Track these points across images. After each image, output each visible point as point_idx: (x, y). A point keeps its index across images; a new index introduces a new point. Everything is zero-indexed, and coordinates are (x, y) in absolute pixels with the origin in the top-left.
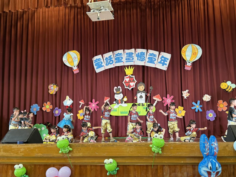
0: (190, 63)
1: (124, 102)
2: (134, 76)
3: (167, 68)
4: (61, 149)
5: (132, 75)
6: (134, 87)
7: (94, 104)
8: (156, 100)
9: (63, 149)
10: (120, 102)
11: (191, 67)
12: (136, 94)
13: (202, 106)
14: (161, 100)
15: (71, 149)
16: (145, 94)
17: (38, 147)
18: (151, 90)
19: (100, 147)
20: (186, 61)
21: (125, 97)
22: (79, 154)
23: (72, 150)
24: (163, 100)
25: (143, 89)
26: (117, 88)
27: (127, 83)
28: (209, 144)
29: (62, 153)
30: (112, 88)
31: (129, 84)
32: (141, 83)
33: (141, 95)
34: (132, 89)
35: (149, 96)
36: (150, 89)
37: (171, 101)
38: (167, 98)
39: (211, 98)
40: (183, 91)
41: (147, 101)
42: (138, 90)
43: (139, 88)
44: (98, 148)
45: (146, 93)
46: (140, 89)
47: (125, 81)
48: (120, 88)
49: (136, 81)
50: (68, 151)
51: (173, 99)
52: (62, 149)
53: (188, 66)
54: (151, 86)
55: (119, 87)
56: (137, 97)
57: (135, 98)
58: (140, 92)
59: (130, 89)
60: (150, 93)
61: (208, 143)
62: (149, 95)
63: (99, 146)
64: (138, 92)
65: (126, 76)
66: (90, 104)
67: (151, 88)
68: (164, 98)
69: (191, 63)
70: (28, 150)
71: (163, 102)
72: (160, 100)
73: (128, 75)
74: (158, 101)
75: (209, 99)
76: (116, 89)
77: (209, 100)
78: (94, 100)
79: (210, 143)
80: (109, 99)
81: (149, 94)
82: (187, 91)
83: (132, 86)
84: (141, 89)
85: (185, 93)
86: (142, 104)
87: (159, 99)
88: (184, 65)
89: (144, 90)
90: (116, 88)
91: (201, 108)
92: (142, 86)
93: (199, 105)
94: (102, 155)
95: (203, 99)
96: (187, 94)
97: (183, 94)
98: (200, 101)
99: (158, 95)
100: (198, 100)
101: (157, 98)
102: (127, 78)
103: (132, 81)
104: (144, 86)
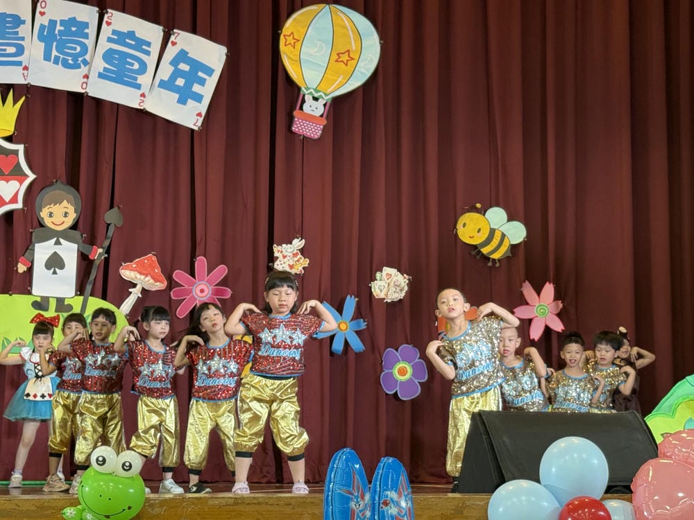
0: (321, 102)
2: (20, 148)
3: (201, 120)
5: (9, 139)
6: (19, 205)
8: (134, 285)
11: (325, 122)
12: (28, 247)
13: (363, 325)
14: (160, 286)
16: (75, 246)
18: (112, 229)
20: (299, 89)
24: (172, 284)
25: (69, 221)
28: (373, 499)
32: (59, 190)
33: (55, 252)
34: (9, 215)
35: (97, 263)
36: (109, 225)
37: (216, 292)
38: (192, 274)
39: (410, 284)
40: (280, 244)
41: (89, 288)
42: (41, 225)
43: (44, 214)
45: (84, 242)
46: (52, 219)
49: (32, 177)
51: (224, 282)
53: (310, 118)
54: (115, 209)
56: (32, 262)
57: (22, 268)
58: (48, 234)
60: (107, 243)
61: (367, 497)
62: (98, 253)
64: (37, 232)
67: (112, 217)
68: (179, 275)
69: (325, 105)
71: (172, 293)
72: (158, 284)
74: (144, 291)
75: (401, 290)
77: (402, 295)
79: (377, 498)
81: (100, 250)
82: (298, 243)
83: (7, 200)
84: (58, 218)
85: (285, 254)
86: (60, 301)
87: (153, 278)
88: (292, 108)
89: (74, 227)
91: (359, 333)
92: (65, 202)
93: (352, 320)
95: (371, 287)
96: (296, 259)
97: (277, 258)
98: (357, 299)
99: (147, 259)
100: (349, 296)
101: (141, 273)
103: (9, 175)
104: (75, 205)
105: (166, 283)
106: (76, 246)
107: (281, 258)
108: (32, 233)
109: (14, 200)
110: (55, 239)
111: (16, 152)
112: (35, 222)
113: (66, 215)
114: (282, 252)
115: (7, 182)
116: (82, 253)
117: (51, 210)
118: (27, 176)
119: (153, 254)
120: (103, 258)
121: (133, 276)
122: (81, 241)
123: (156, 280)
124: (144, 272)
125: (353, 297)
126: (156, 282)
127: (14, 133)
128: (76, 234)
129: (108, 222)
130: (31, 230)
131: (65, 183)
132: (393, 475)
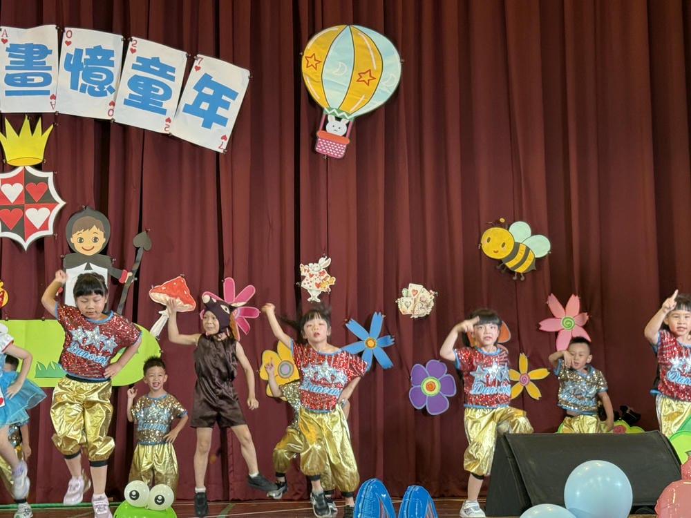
0: (344, 122)
2: (50, 175)
3: (226, 143)
5: (38, 167)
6: (50, 232)
11: (349, 141)
13: (390, 341)
14: (189, 307)
18: (140, 252)
20: (322, 109)
24: (200, 306)
25: (99, 246)
27: (11, 207)
31: (24, 218)
32: (90, 215)
34: (40, 243)
35: (127, 286)
36: (138, 249)
37: (245, 312)
38: (221, 295)
39: (437, 300)
40: (306, 263)
41: (120, 310)
42: (72, 251)
43: (74, 240)
45: (113, 266)
46: (81, 245)
47: (2, 196)
49: (62, 203)
51: (252, 303)
53: (333, 138)
54: (144, 233)
56: (64, 287)
58: (79, 259)
59: (26, 245)
60: (136, 267)
62: (128, 277)
64: (68, 258)
65: (3, 171)
67: (140, 241)
69: (348, 125)
72: (187, 305)
73: (14, 168)
75: (427, 306)
77: (428, 311)
81: (130, 274)
82: (324, 262)
83: (38, 227)
84: (88, 244)
85: (312, 272)
87: (182, 299)
88: (315, 129)
89: (104, 252)
91: (386, 349)
92: (95, 227)
93: (379, 337)
95: (397, 304)
96: (322, 278)
97: (304, 277)
98: (383, 316)
99: (176, 281)
100: (376, 313)
101: (170, 295)
102: (12, 184)
103: (39, 202)
104: (104, 230)
105: (195, 304)
106: (106, 270)
107: (308, 277)
108: (63, 258)
109: (45, 227)
110: (86, 264)
111: (45, 180)
112: (66, 248)
113: (96, 240)
114: (308, 271)
115: (38, 208)
116: (112, 277)
117: (80, 236)
118: (58, 203)
119: (182, 277)
120: (132, 281)
121: (163, 299)
122: (111, 265)
123: (185, 302)
124: (173, 294)
125: (380, 313)
126: (185, 304)
127: (43, 161)
128: (106, 258)
129: (138, 246)
130: (62, 256)
131: (94, 208)
132: (419, 503)
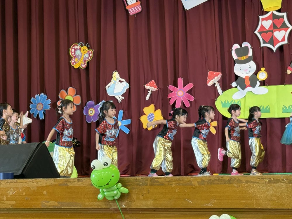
1: (258, 83)
2: (285, 14)
4: (100, 190)
5: (279, 11)
6: (286, 42)
7: (181, 89)
9: (107, 189)
10: (247, 82)
12: (291, 62)
15: (125, 190)
17: (47, 186)
19: (197, 185)
21: (263, 69)
22: (144, 203)
23: (129, 193)
26: (241, 46)
27: (267, 32)
29: (105, 199)
30: (226, 49)
31: (273, 36)
34: (281, 48)
44: (193, 187)
47: (262, 27)
48: (247, 48)
50: (119, 194)
52: (104, 190)
55: (245, 44)
57: (289, 72)
59: (274, 49)
63: (195, 183)
65: (262, 15)
66: (172, 92)
70: (24, 193)
73: (267, 12)
76: (237, 50)
78: (180, 81)
80: (220, 75)
83: (280, 40)
90: (236, 46)
94: (204, 206)
102: (267, 20)
103: (280, 28)
109: (283, 40)
111: (283, 17)
118: (289, 28)
127: (281, 8)
